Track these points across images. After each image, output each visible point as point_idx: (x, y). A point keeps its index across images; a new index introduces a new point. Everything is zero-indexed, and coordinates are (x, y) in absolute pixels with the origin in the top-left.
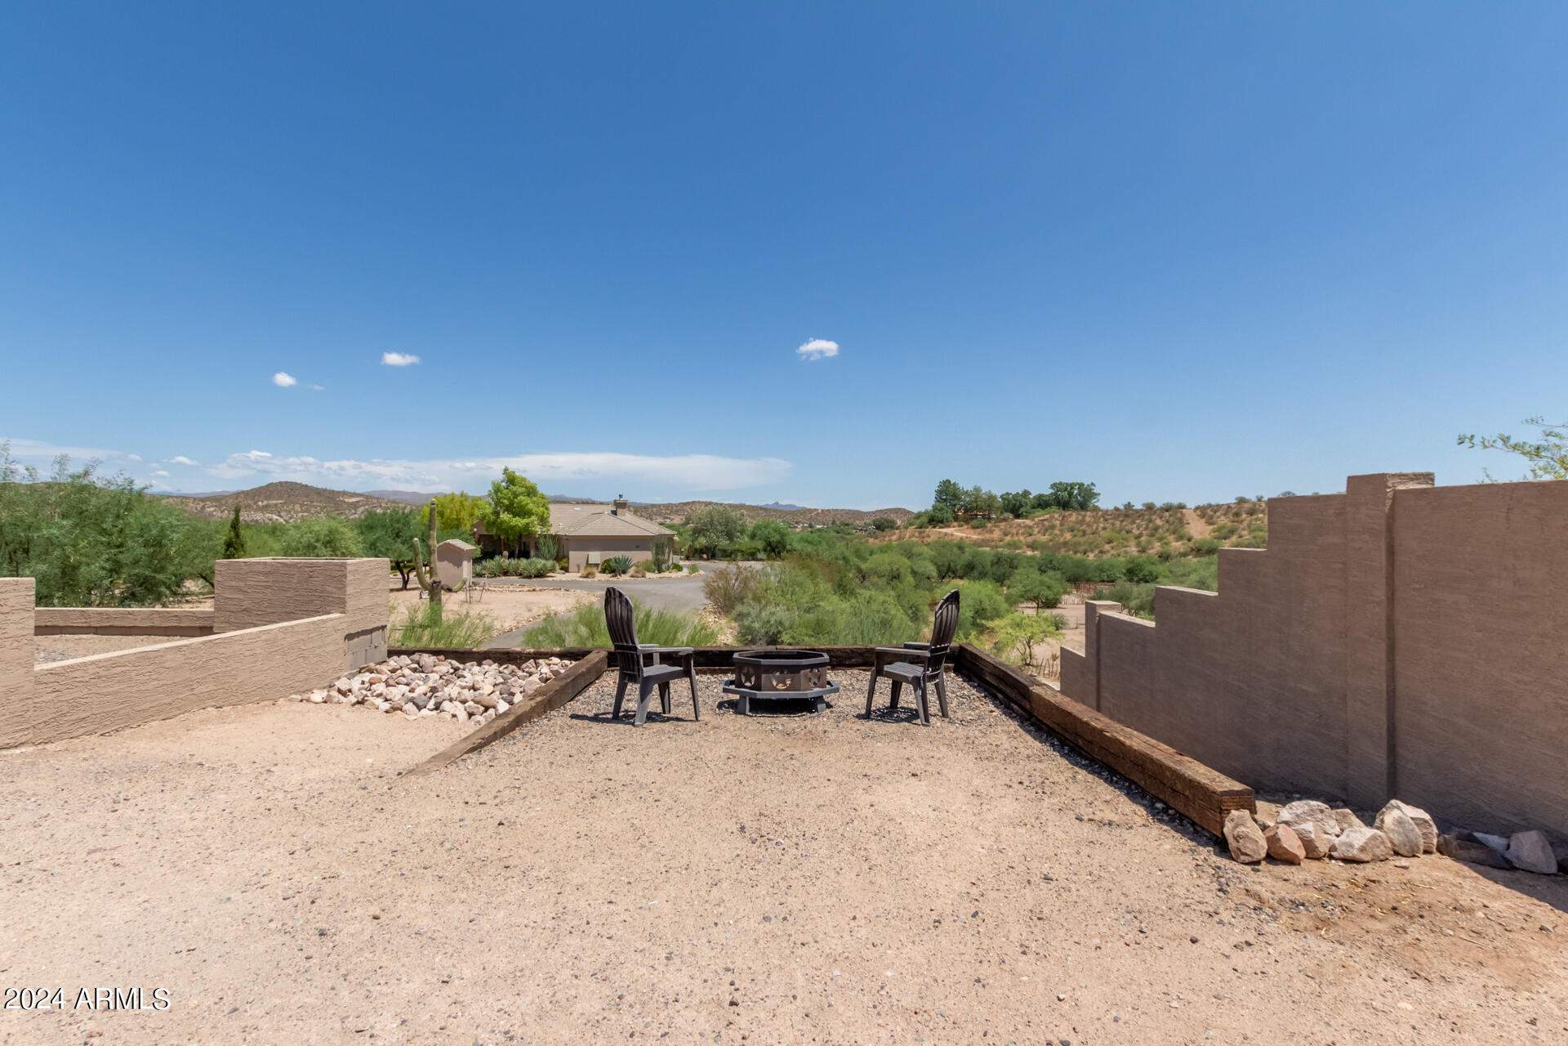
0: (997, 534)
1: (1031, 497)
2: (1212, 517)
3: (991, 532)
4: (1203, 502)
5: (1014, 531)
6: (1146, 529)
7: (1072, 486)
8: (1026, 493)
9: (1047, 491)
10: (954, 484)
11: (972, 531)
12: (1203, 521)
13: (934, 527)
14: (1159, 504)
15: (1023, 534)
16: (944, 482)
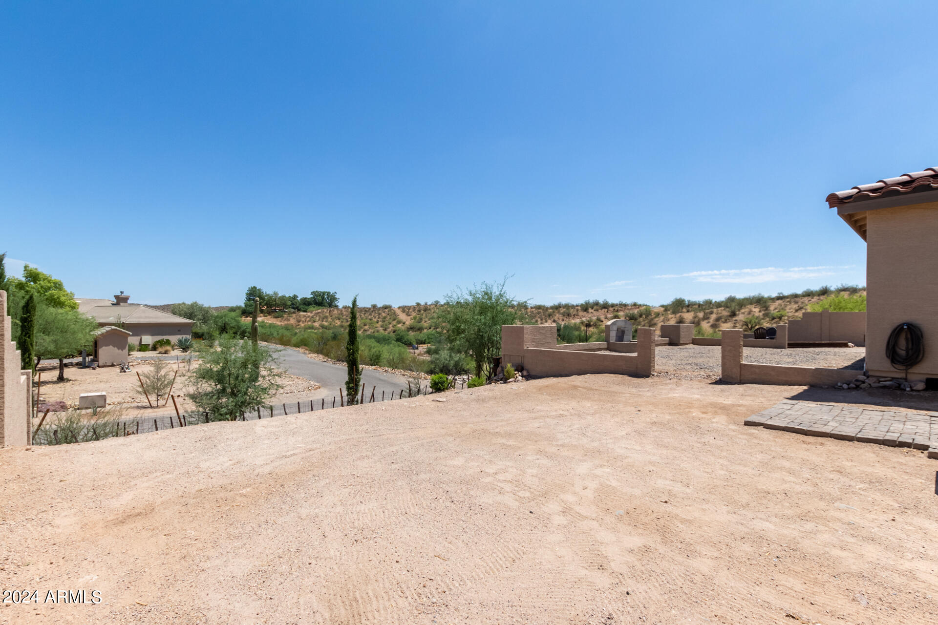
0: (292, 321)
1: (299, 299)
2: (408, 312)
3: (289, 320)
4: (401, 305)
5: (303, 319)
6: (379, 318)
7: (324, 293)
8: (295, 297)
9: (310, 296)
10: (259, 290)
11: (275, 319)
12: (405, 314)
13: (247, 317)
14: (380, 305)
15: (309, 321)
16: (252, 288)
